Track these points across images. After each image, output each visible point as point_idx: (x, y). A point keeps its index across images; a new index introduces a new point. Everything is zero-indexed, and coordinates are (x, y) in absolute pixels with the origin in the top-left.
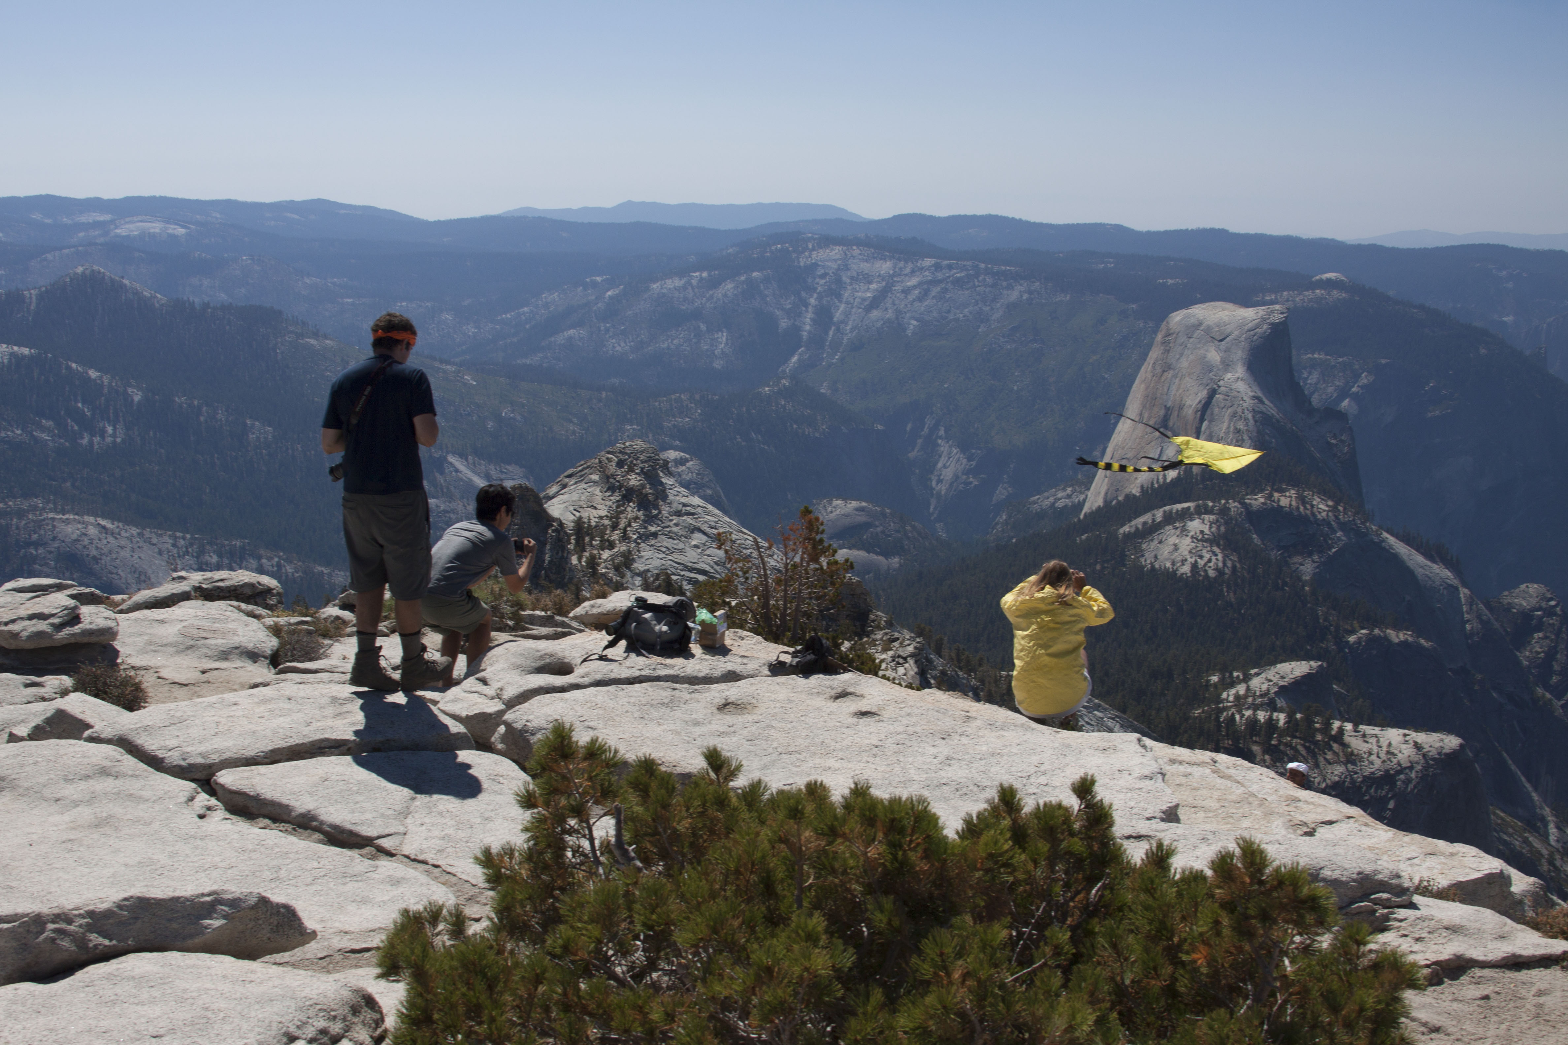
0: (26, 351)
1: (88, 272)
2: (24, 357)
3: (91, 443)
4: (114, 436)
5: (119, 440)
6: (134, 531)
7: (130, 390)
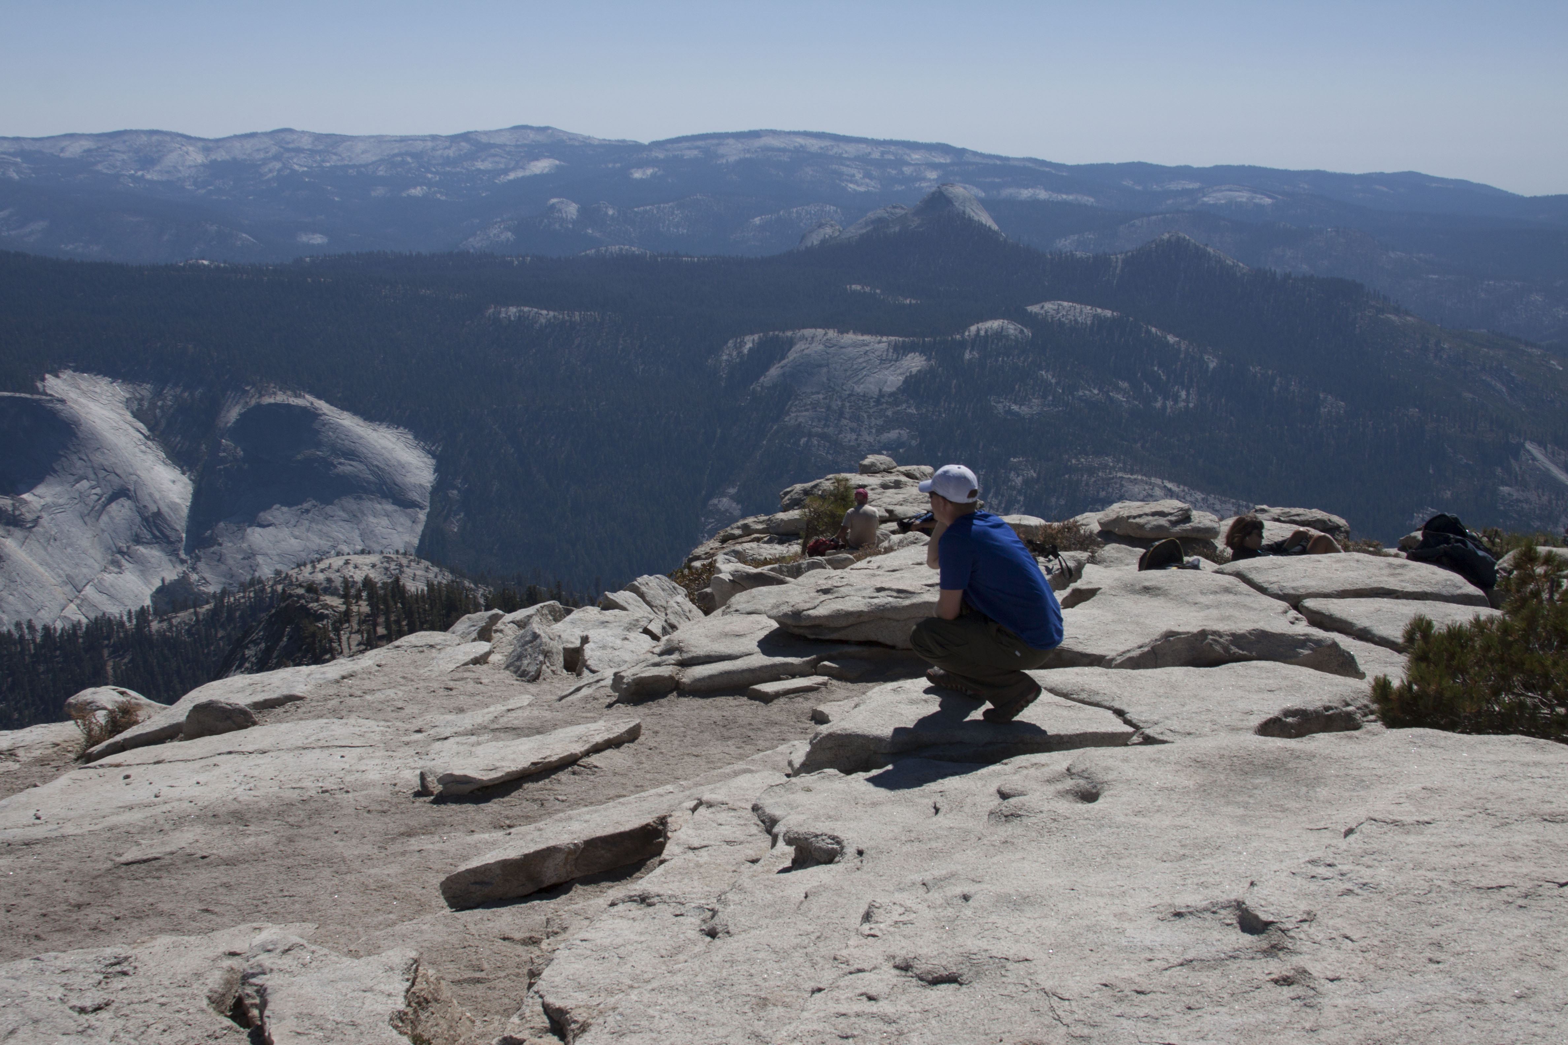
0: (1108, 313)
1: (1173, 239)
2: (1106, 319)
3: (1164, 407)
4: (1187, 401)
5: (1191, 405)
6: (1199, 496)
7: (1206, 357)
